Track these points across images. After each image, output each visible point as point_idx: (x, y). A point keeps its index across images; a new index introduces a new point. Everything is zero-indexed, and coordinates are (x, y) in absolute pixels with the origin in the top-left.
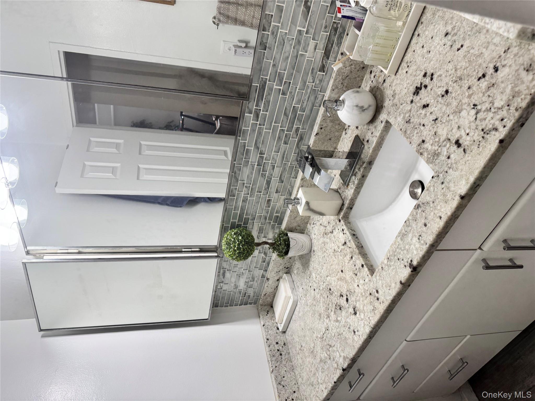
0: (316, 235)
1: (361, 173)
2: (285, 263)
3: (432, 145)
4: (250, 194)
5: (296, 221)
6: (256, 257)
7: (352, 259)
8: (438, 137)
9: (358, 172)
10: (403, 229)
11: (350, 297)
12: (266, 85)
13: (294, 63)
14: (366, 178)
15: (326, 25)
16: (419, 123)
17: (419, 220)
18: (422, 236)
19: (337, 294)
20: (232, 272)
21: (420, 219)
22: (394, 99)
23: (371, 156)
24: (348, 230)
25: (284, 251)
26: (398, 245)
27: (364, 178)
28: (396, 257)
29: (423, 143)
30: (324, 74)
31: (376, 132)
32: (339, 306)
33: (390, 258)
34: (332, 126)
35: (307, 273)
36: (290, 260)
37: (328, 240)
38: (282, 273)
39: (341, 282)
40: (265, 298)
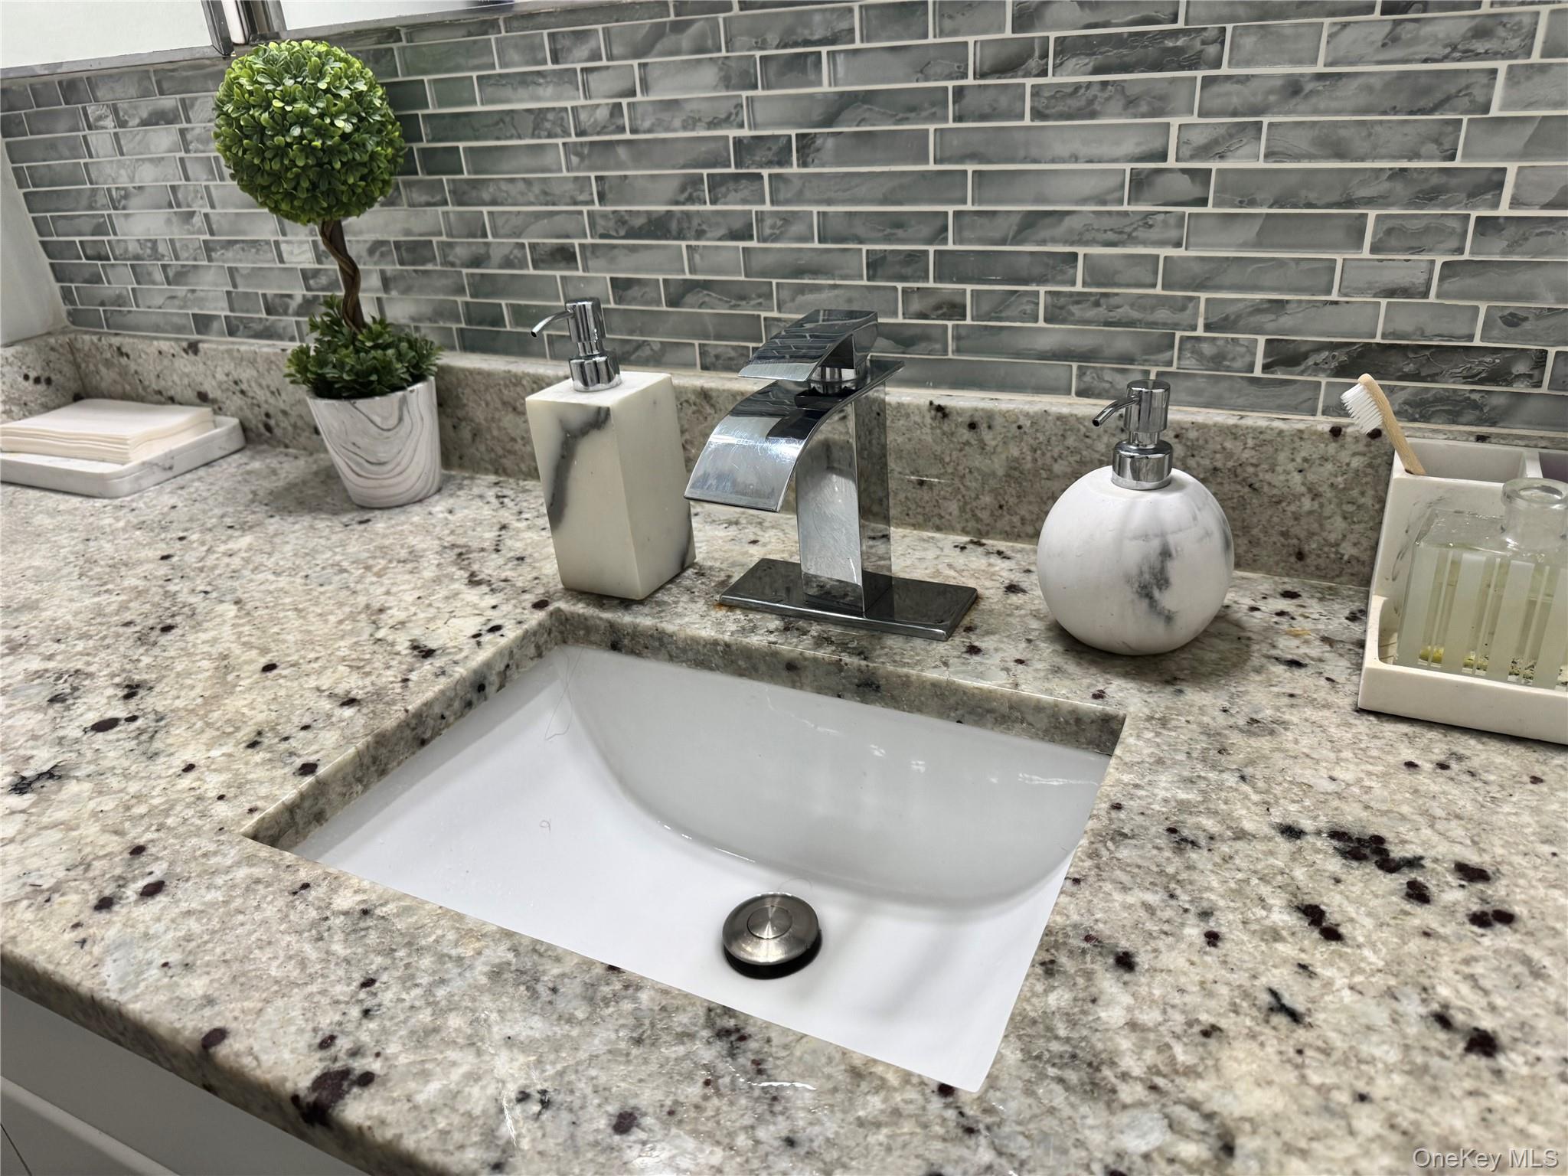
0: (450, 517)
1: (809, 653)
2: (287, 409)
3: (1133, 1026)
4: (582, 144)
5: (497, 415)
6: (282, 261)
7: (343, 704)
8: (1202, 1059)
9: (807, 641)
10: (568, 966)
11: (123, 735)
12: (1182, 68)
13: (1312, 196)
14: (784, 684)
15: (1526, 319)
16: (1205, 904)
17: (646, 1061)
18: (546, 1115)
19: (141, 665)
20: (182, 160)
21: (654, 1067)
22: (1241, 731)
23: (906, 682)
24: (500, 653)
25: (330, 373)
26: (460, 959)
27: (785, 673)
28: (379, 960)
29: (1111, 961)
30: (1258, 372)
31: (1035, 678)
32: (75, 689)
33: (369, 922)
34: (986, 477)
35: (254, 513)
36: (307, 434)
37: (429, 573)
38: (241, 409)
39: (208, 674)
40: (109, 355)
